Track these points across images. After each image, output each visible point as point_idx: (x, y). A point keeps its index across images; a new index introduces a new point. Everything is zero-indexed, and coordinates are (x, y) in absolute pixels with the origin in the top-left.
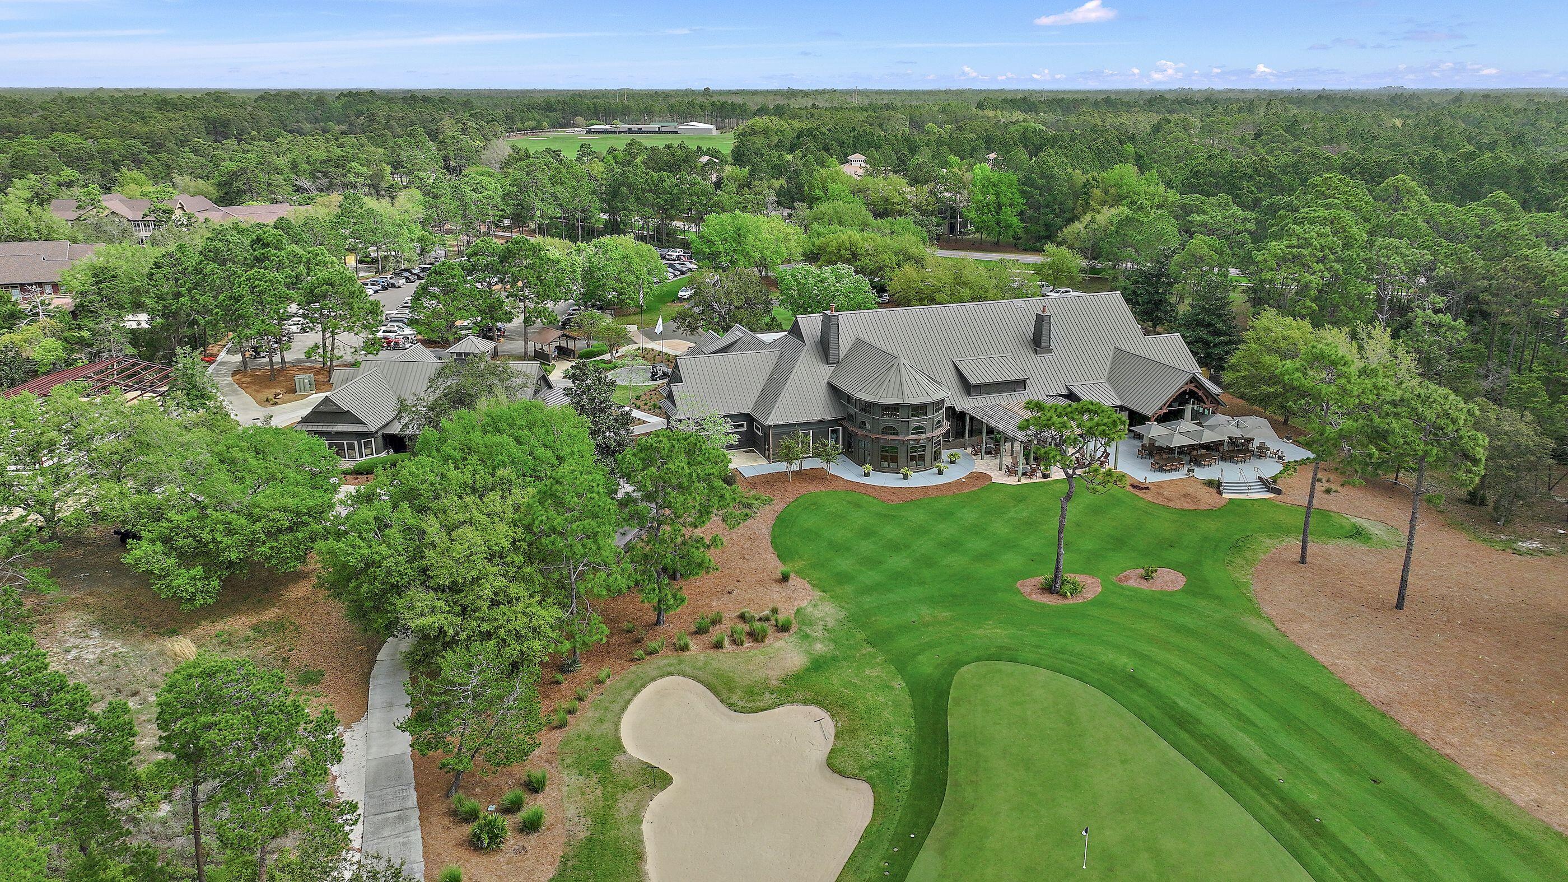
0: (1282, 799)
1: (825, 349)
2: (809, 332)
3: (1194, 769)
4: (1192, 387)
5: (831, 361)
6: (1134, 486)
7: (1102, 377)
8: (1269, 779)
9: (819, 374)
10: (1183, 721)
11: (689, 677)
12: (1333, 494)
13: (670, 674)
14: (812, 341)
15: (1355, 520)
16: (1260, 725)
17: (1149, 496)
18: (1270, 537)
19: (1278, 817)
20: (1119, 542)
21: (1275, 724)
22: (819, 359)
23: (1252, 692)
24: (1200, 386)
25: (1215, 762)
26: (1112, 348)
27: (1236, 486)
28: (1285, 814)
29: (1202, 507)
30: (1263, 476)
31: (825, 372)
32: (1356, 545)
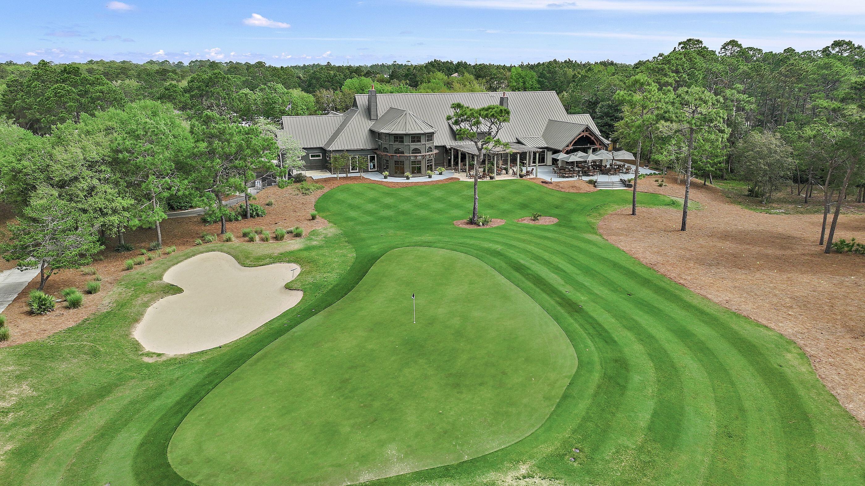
0: (563, 299)
1: (369, 112)
2: (361, 103)
3: (514, 287)
4: (586, 134)
5: (372, 118)
6: (542, 182)
7: (539, 134)
8: (560, 292)
9: (364, 125)
10: (519, 268)
11: (224, 252)
12: (663, 187)
13: (214, 251)
14: (363, 109)
15: (673, 198)
16: (568, 271)
17: (550, 186)
18: (618, 205)
19: (556, 305)
20: (524, 206)
21: (578, 272)
22: (365, 117)
23: (572, 261)
24: (592, 133)
25: (529, 284)
26: (547, 120)
27: (606, 184)
28: (560, 304)
29: (582, 191)
30: (623, 178)
31: (369, 124)
32: (671, 208)
